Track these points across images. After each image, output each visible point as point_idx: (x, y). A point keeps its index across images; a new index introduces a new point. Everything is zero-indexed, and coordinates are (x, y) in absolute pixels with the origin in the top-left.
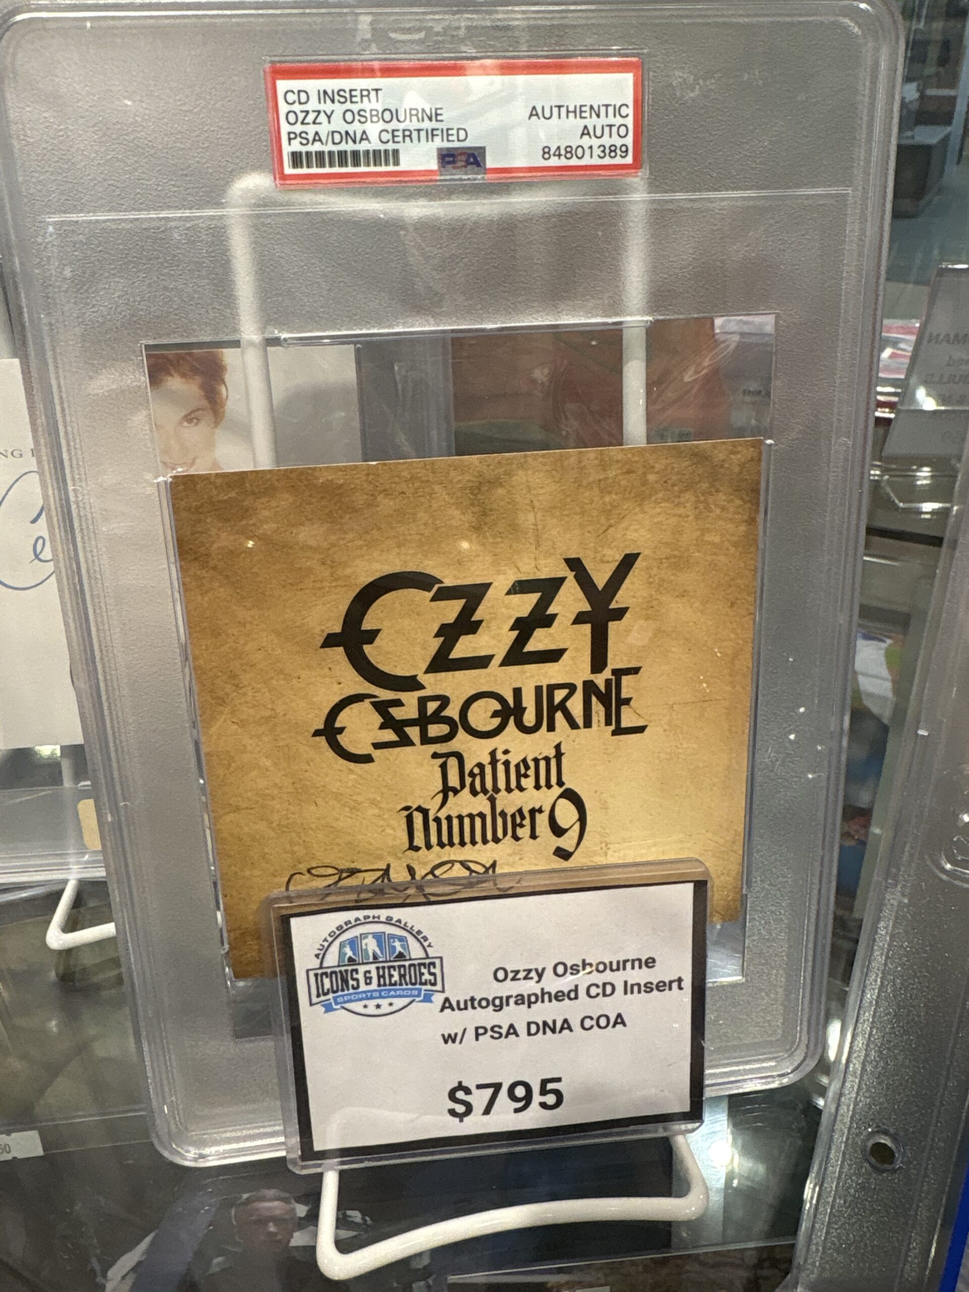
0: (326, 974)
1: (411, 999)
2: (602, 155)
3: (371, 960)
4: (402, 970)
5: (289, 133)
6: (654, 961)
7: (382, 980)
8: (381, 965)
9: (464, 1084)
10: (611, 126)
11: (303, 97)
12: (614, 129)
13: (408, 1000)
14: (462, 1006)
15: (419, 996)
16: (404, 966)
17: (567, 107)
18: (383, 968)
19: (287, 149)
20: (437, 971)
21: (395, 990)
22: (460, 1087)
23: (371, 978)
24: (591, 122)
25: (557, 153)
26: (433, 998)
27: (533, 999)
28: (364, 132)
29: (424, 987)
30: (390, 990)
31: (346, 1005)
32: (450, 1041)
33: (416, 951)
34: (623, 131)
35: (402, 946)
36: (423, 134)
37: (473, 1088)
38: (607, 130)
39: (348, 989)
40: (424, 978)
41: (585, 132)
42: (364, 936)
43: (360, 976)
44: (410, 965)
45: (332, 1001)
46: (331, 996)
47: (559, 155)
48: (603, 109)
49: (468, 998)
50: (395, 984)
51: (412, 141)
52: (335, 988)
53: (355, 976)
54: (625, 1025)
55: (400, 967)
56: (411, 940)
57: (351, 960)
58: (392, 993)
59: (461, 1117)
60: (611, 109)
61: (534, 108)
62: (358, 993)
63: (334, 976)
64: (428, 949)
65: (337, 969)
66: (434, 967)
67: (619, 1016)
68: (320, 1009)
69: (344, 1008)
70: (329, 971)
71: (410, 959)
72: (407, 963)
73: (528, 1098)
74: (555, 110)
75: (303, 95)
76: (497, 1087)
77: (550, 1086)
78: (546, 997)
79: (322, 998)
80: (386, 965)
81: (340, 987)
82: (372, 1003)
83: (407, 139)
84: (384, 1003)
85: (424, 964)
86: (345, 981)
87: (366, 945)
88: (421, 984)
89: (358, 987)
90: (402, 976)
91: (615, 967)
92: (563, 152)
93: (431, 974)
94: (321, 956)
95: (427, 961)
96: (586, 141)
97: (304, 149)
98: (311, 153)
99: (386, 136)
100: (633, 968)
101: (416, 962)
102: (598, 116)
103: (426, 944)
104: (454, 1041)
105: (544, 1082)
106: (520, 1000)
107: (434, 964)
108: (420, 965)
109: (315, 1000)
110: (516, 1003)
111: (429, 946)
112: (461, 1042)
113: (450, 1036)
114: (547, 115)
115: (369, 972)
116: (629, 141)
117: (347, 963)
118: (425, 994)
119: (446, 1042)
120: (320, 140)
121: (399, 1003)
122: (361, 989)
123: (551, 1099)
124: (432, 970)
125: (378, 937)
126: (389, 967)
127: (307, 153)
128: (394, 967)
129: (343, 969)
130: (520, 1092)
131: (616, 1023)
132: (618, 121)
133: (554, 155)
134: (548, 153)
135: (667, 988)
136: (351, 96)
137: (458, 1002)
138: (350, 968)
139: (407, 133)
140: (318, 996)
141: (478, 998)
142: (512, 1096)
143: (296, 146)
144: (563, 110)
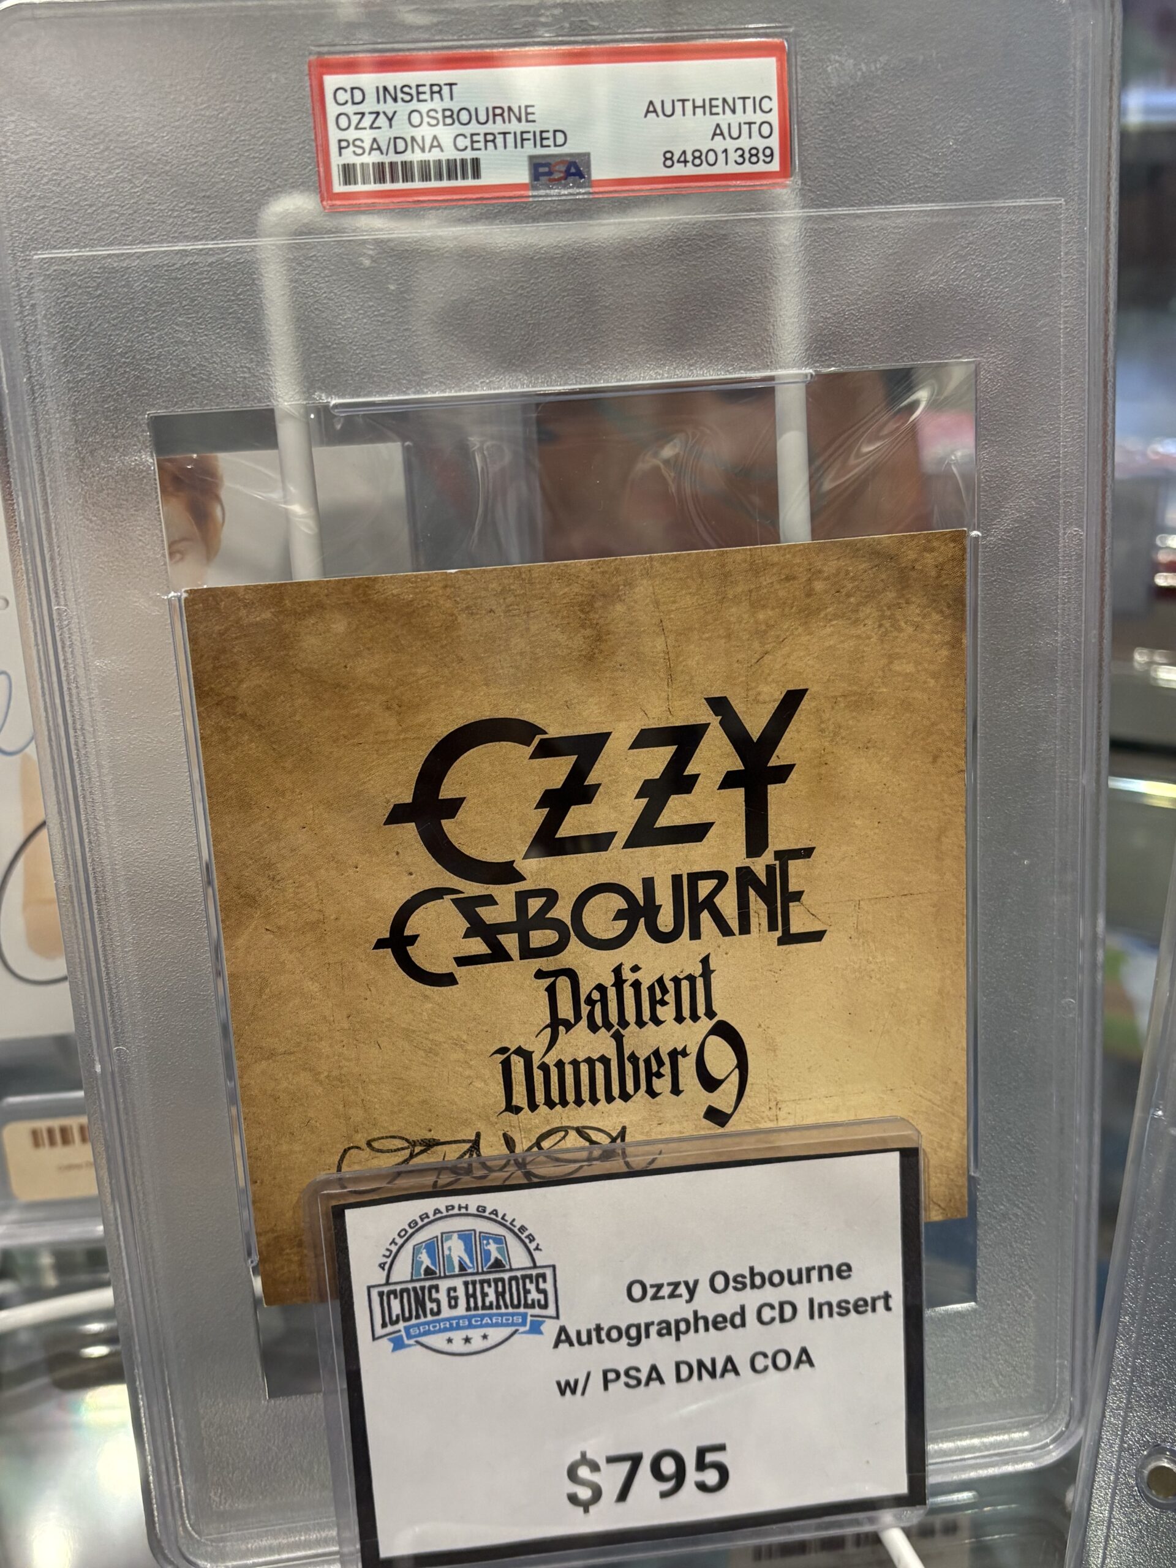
0: (394, 1292)
1: (513, 1329)
2: (740, 160)
3: (457, 1271)
4: (500, 1284)
5: (340, 141)
6: (849, 1269)
7: (472, 1300)
8: (469, 1279)
9: (589, 1456)
10: (750, 124)
11: (358, 96)
12: (755, 128)
13: (508, 1331)
14: (584, 1338)
15: (524, 1324)
16: (502, 1280)
17: (694, 101)
18: (474, 1283)
19: (336, 161)
20: (548, 1286)
21: (491, 1316)
22: (584, 1460)
23: (456, 1298)
24: (726, 119)
25: (682, 159)
26: (542, 1328)
27: (683, 1326)
28: (435, 137)
29: (530, 1312)
30: (482, 1317)
31: (423, 1339)
32: (568, 1391)
33: (518, 1258)
34: (766, 130)
35: (499, 1250)
36: (510, 138)
37: (602, 1463)
38: (745, 128)
39: (425, 1316)
40: (530, 1298)
41: (718, 132)
42: (446, 1235)
43: (442, 1296)
44: (511, 1279)
45: (403, 1333)
46: (401, 1325)
47: (686, 162)
48: (739, 104)
49: (593, 1326)
50: (491, 1307)
51: (496, 147)
52: (407, 1314)
53: (434, 1295)
54: (812, 1364)
55: (496, 1281)
56: (511, 1241)
57: (428, 1271)
58: (487, 1320)
59: (586, 1506)
60: (749, 103)
61: (651, 103)
62: (439, 1321)
63: (405, 1295)
64: (536, 1254)
65: (410, 1286)
66: (545, 1281)
67: (804, 1351)
68: (386, 1345)
69: (418, 1342)
70: (398, 1288)
71: (511, 1270)
72: (506, 1276)
73: (680, 1475)
74: (679, 105)
75: (358, 94)
76: (635, 1460)
77: (710, 1457)
78: (701, 1323)
79: (390, 1329)
80: (478, 1278)
81: (414, 1313)
82: (458, 1336)
83: (490, 145)
84: (475, 1334)
85: (530, 1277)
86: (421, 1304)
87: (450, 1249)
88: (526, 1306)
89: (439, 1312)
90: (500, 1295)
91: (795, 1278)
92: (689, 158)
93: (539, 1290)
94: (387, 1267)
95: (534, 1272)
96: (719, 144)
97: (358, 161)
98: (368, 164)
99: (462, 142)
100: (821, 1279)
101: (519, 1274)
102: (734, 111)
103: (532, 1246)
104: (573, 1392)
105: (701, 1452)
106: (666, 1329)
107: (544, 1276)
108: (524, 1277)
109: (379, 1331)
110: (660, 1334)
111: (537, 1248)
112: (583, 1393)
113: (568, 1383)
114: (668, 111)
115: (455, 1289)
116: (774, 142)
117: (423, 1277)
118: (532, 1321)
119: (563, 1393)
120: (379, 148)
121: (496, 1334)
122: (443, 1315)
123: (711, 1477)
124: (542, 1286)
125: (466, 1237)
126: (482, 1282)
127: (362, 165)
128: (488, 1282)
129: (418, 1285)
130: (668, 1466)
131: (799, 1362)
132: (759, 117)
133: (679, 161)
134: (671, 159)
135: (869, 1308)
136: (418, 93)
137: (579, 1333)
138: (427, 1284)
139: (490, 137)
140: (384, 1325)
141: (605, 1326)
142: (657, 1473)
143: (349, 157)
144: (689, 105)
